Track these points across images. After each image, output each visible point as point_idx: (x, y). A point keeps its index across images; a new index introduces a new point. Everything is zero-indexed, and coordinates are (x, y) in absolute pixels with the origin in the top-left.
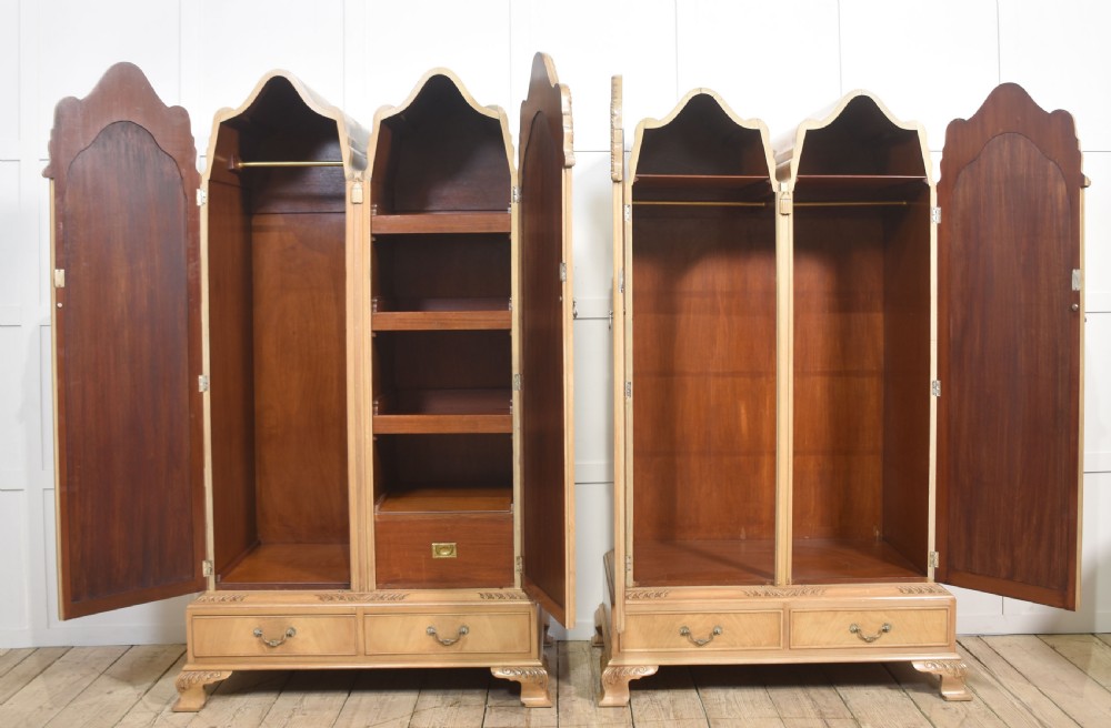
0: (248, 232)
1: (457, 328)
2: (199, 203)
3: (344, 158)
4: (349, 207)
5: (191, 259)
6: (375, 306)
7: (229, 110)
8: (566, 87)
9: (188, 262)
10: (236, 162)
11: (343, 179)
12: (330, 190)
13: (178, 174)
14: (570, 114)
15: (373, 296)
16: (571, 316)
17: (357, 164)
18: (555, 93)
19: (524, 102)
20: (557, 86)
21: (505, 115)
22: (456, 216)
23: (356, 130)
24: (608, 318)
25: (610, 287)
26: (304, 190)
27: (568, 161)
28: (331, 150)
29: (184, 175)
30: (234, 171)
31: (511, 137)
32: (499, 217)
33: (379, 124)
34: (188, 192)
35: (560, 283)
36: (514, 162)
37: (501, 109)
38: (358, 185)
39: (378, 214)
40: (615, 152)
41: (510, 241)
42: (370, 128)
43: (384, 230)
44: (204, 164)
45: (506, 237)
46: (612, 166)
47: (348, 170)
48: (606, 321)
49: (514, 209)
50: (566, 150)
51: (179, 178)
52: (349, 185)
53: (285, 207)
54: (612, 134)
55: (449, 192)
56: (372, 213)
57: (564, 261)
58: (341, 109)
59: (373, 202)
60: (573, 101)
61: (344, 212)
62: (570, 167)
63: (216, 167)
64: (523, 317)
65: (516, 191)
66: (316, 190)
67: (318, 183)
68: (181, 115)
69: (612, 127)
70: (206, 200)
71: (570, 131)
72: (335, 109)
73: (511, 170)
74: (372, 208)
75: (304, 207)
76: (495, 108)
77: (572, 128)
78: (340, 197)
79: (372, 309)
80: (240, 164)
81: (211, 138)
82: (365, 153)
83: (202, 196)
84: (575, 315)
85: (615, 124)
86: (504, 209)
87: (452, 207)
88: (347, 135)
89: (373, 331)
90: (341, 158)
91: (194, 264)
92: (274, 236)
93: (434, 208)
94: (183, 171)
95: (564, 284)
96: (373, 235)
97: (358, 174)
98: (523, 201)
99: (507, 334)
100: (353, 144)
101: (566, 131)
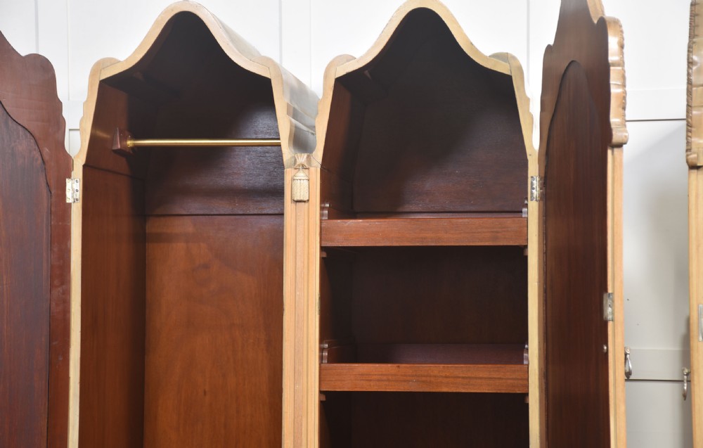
0: (141, 241)
1: (445, 390)
2: (69, 199)
3: (282, 136)
4: (289, 207)
5: (56, 282)
6: (325, 354)
7: (114, 62)
8: (616, 22)
9: (52, 286)
10: (124, 138)
11: (280, 165)
12: (260, 181)
13: (37, 155)
14: (621, 64)
15: (322, 339)
16: (621, 376)
17: (300, 143)
18: (600, 30)
19: (549, 47)
20: (603, 22)
21: (520, 69)
22: (444, 221)
23: (299, 92)
24: (681, 381)
25: (683, 330)
26: (222, 182)
27: (617, 137)
28: (262, 122)
29: (46, 158)
30: (121, 152)
31: (528, 100)
32: (509, 221)
33: (332, 83)
34: (52, 183)
35: (605, 324)
36: (533, 140)
37: (514, 58)
38: (301, 175)
39: (331, 217)
40: (694, 122)
41: (526, 258)
42: (319, 88)
43: (339, 241)
44: (76, 143)
45: (519, 253)
46: (688, 143)
47: (287, 152)
48: (676, 385)
49: (533, 211)
50: (614, 120)
51: (40, 161)
52: (289, 174)
53: (195, 206)
54: (689, 93)
55: (433, 185)
56: (322, 215)
57: (610, 291)
58: (277, 60)
59: (323, 200)
60: (626, 43)
61: (282, 215)
62: (620, 145)
63: (95, 146)
64: (546, 375)
65: (536, 183)
66: (240, 181)
67: (244, 171)
68: (42, 69)
69: (689, 82)
70: (79, 195)
71: (620, 90)
72: (268, 61)
73: (528, 151)
74: (322, 209)
75: (223, 206)
76: (503, 57)
77: (624, 86)
78: (276, 192)
79: (321, 358)
80: (130, 143)
81: (86, 104)
82: (313, 128)
83: (74, 189)
84: (628, 374)
85: (693, 78)
86: (517, 209)
87: (438, 208)
88: (287, 100)
89: (321, 392)
90: (278, 134)
91: (60, 289)
92: (179, 248)
93: (414, 208)
94: (46, 151)
95: (610, 325)
96: (323, 249)
97: (302, 158)
98: (545, 198)
99: (520, 401)
100: (294, 114)
101: (615, 91)
